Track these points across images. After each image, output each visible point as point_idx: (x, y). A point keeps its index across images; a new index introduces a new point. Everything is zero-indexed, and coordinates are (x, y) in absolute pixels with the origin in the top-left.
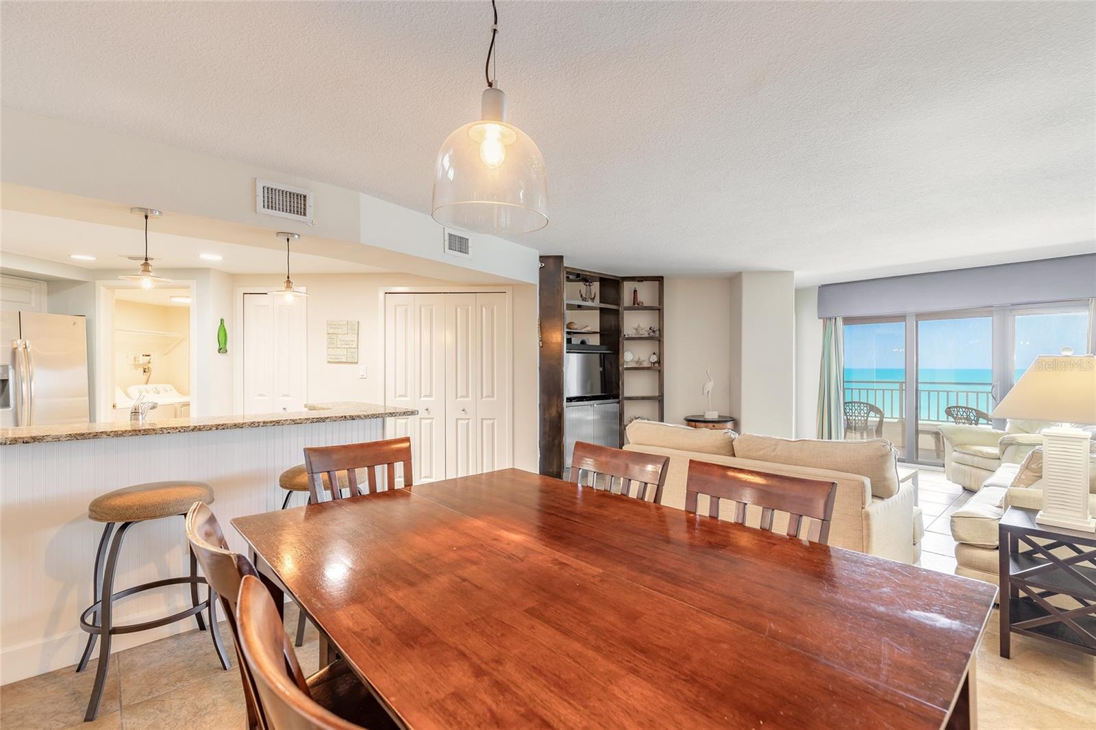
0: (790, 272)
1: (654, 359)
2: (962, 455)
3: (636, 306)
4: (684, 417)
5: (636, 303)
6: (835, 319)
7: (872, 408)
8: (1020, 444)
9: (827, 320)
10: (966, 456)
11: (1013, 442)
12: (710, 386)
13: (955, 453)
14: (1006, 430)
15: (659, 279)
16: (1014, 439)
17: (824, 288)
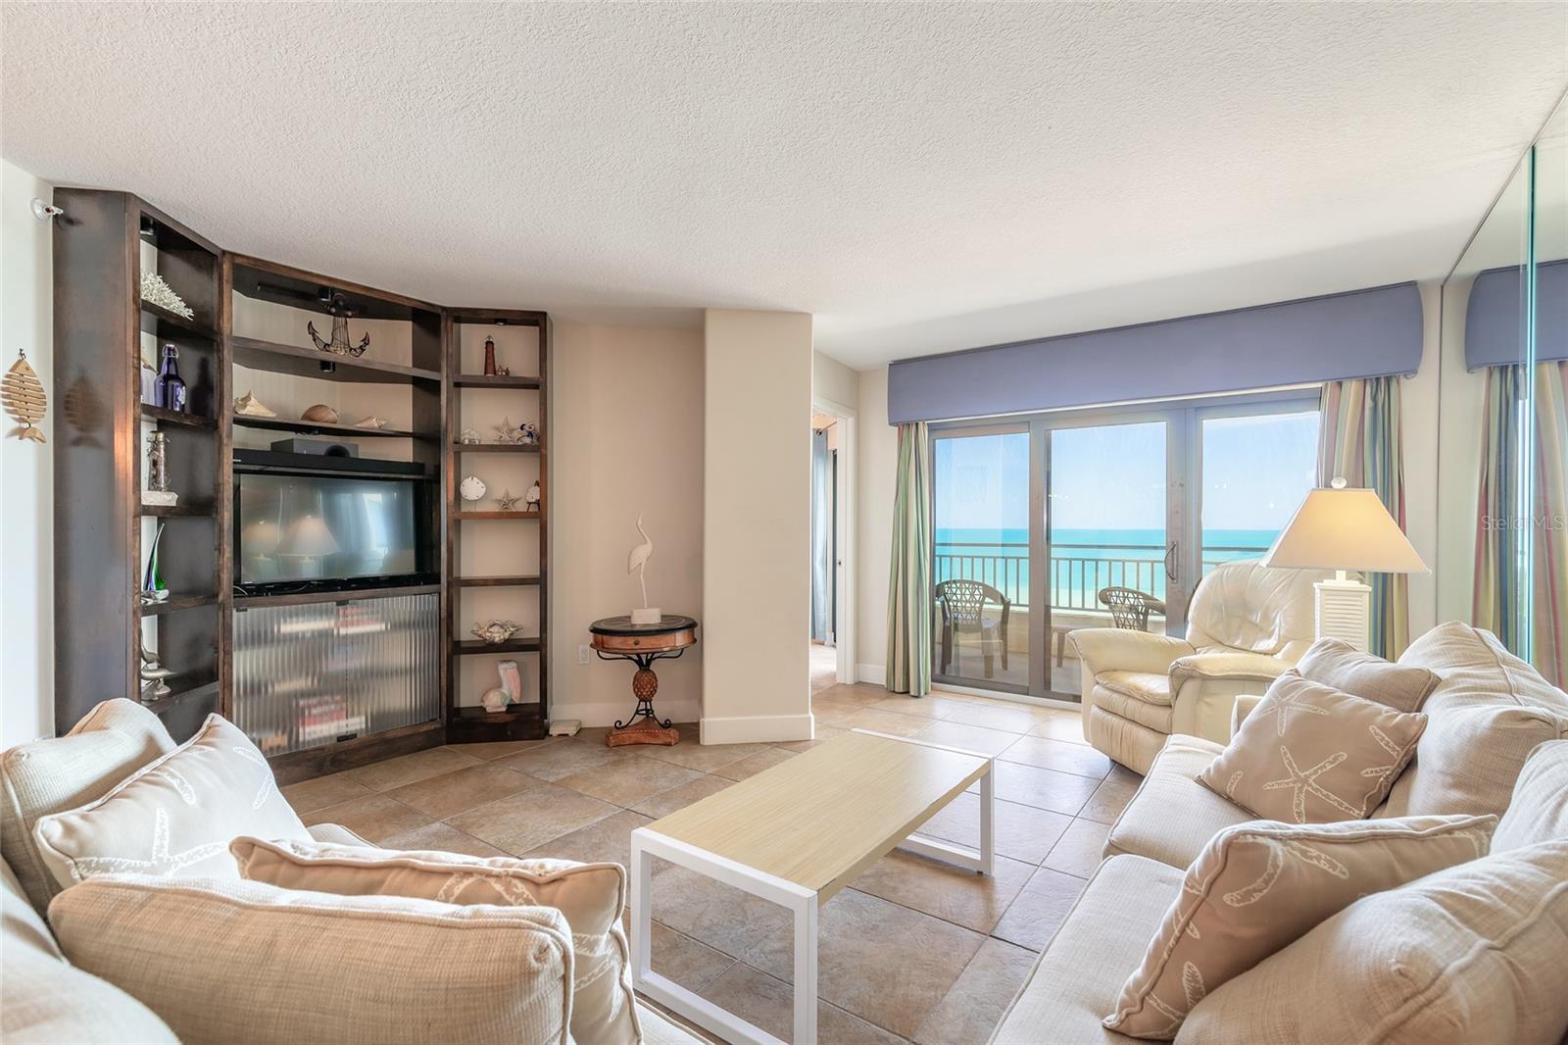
0: (806, 314)
1: (534, 494)
2: (1107, 692)
3: (496, 379)
4: (588, 625)
5: (490, 369)
6: (917, 424)
7: (989, 592)
8: (1206, 678)
9: (904, 426)
10: (1115, 695)
11: (1194, 674)
12: (642, 553)
13: (1096, 687)
14: (1187, 638)
15: (536, 319)
16: (1195, 666)
17: (897, 366)
